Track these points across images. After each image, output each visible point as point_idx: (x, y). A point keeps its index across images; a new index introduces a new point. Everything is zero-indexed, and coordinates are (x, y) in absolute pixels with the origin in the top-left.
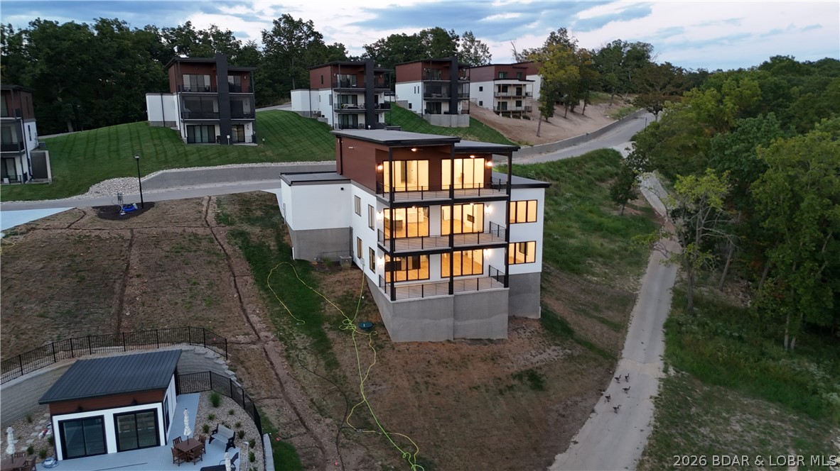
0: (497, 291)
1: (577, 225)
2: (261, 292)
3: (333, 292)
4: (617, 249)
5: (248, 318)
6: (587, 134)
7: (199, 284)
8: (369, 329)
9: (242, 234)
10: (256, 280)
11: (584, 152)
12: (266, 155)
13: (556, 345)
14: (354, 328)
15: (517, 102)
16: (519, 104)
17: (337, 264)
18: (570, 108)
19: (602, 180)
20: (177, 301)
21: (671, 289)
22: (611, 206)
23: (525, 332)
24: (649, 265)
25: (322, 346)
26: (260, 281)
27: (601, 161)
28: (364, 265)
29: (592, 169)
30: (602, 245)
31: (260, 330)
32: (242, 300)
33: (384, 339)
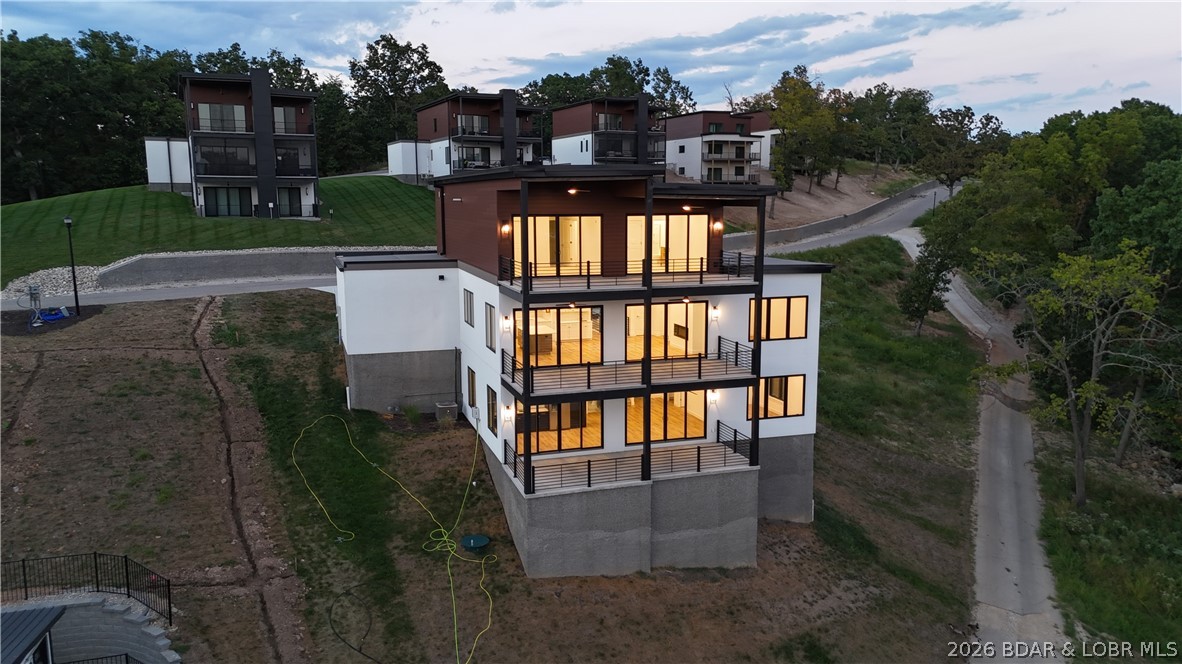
0: (736, 473)
1: (849, 352)
2: (277, 473)
3: (419, 474)
4: (922, 391)
5: (240, 527)
6: (846, 216)
7: (153, 458)
8: (481, 551)
9: (257, 362)
10: (272, 450)
11: (844, 241)
12: (332, 235)
13: (850, 577)
14: (453, 547)
15: (736, 168)
16: (740, 171)
17: (430, 417)
18: (816, 179)
19: (878, 283)
20: (98, 493)
21: (1030, 462)
22: (897, 323)
23: (787, 553)
24: (981, 419)
25: (383, 587)
26: (279, 452)
27: (873, 254)
28: (478, 420)
29: (860, 265)
30: (896, 385)
31: (260, 553)
32: (237, 490)
33: (510, 572)
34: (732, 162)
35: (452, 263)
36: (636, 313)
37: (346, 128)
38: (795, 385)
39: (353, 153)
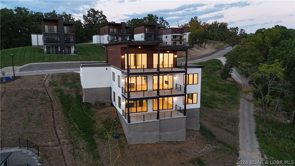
0: (181, 118)
1: (208, 88)
2: (65, 118)
3: (101, 118)
4: (226, 97)
5: (56, 132)
6: (207, 54)
7: (34, 115)
8: (117, 137)
9: (60, 90)
10: (64, 112)
11: (207, 60)
12: (79, 58)
13: (209, 143)
14: (110, 137)
15: (180, 42)
16: (181, 43)
17: (104, 104)
18: (200, 45)
19: (215, 71)
20: (20, 123)
21: (253, 115)
22: (220, 80)
23: (193, 138)
24: (241, 104)
25: (92, 146)
26: (66, 113)
27: (214, 63)
28: (116, 105)
29: (211, 66)
30: (219, 96)
31: (61, 138)
32: (55, 123)
33: (124, 143)
34: (179, 40)
35: (109, 65)
36: (156, 78)
37: (82, 32)
38: (195, 96)
39: (84, 38)
